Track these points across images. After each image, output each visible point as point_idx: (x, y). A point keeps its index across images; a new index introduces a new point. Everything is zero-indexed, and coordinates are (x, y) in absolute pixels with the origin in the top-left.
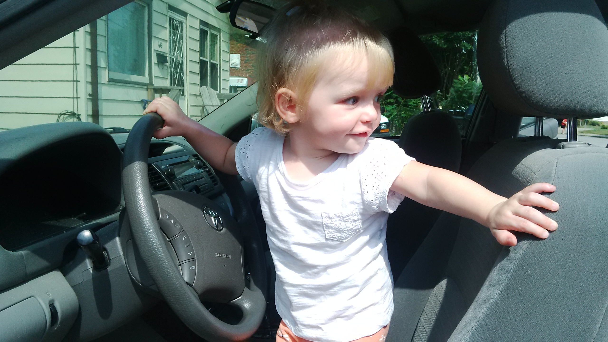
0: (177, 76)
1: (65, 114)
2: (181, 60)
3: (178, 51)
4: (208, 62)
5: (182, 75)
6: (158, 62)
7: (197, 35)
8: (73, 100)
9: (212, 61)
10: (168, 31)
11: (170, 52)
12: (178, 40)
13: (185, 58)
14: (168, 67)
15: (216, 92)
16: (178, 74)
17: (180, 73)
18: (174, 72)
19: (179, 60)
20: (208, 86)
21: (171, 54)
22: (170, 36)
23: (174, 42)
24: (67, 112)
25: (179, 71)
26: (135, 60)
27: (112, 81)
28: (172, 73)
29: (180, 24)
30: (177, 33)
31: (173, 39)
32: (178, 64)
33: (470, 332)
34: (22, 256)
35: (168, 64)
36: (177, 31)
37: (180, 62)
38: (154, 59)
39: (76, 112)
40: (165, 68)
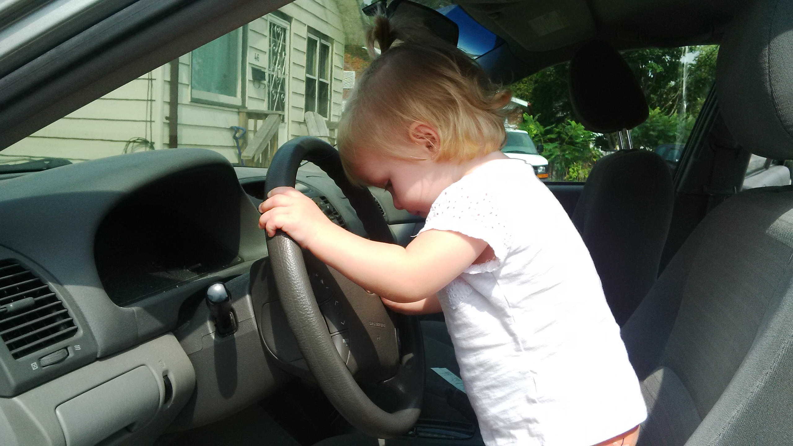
0: (276, 97)
1: (134, 142)
2: (282, 77)
3: (279, 66)
4: (316, 80)
5: (283, 96)
6: (253, 79)
7: (303, 46)
8: (145, 125)
9: (321, 80)
10: (267, 40)
11: (269, 67)
12: (279, 52)
13: (287, 75)
14: (265, 86)
15: (324, 119)
16: (278, 95)
17: (280, 94)
18: (273, 92)
19: (280, 77)
20: (315, 111)
21: (270, 69)
22: (270, 46)
23: (275, 54)
24: (138, 140)
25: (279, 91)
26: (225, 76)
27: (195, 101)
28: (271, 93)
29: (283, 31)
30: (278, 42)
31: (273, 50)
32: (278, 82)
33: (720, 435)
34: (133, 313)
35: (266, 82)
36: (278, 39)
37: (281, 79)
38: (249, 76)
39: (149, 139)
40: (262, 86)
